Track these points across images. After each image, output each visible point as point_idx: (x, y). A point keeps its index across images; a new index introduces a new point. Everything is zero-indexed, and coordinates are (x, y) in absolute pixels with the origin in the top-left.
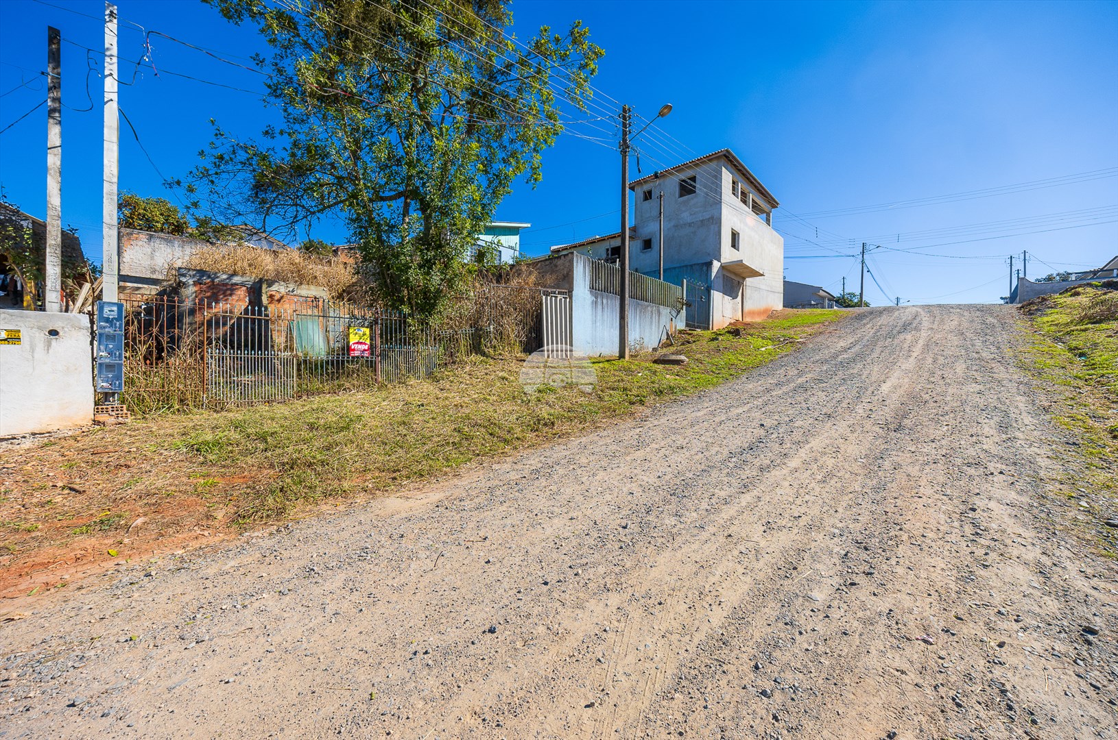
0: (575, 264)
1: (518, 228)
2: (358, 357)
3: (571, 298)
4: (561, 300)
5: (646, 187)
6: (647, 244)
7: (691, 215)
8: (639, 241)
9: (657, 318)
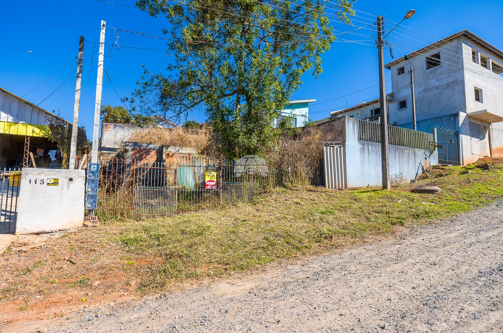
0: (346, 124)
1: (307, 103)
2: (209, 189)
3: (344, 146)
4: (337, 148)
5: (400, 65)
6: (403, 104)
7: (437, 80)
8: (396, 103)
9: (413, 157)
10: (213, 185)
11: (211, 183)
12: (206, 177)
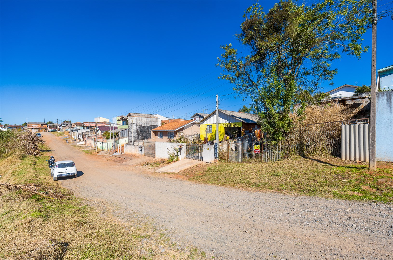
10: (258, 151)
11: (257, 150)
12: (255, 147)
